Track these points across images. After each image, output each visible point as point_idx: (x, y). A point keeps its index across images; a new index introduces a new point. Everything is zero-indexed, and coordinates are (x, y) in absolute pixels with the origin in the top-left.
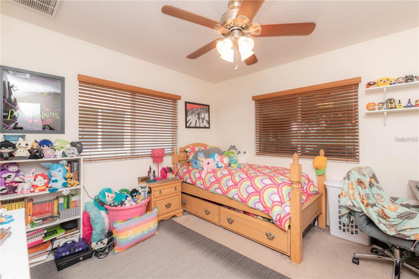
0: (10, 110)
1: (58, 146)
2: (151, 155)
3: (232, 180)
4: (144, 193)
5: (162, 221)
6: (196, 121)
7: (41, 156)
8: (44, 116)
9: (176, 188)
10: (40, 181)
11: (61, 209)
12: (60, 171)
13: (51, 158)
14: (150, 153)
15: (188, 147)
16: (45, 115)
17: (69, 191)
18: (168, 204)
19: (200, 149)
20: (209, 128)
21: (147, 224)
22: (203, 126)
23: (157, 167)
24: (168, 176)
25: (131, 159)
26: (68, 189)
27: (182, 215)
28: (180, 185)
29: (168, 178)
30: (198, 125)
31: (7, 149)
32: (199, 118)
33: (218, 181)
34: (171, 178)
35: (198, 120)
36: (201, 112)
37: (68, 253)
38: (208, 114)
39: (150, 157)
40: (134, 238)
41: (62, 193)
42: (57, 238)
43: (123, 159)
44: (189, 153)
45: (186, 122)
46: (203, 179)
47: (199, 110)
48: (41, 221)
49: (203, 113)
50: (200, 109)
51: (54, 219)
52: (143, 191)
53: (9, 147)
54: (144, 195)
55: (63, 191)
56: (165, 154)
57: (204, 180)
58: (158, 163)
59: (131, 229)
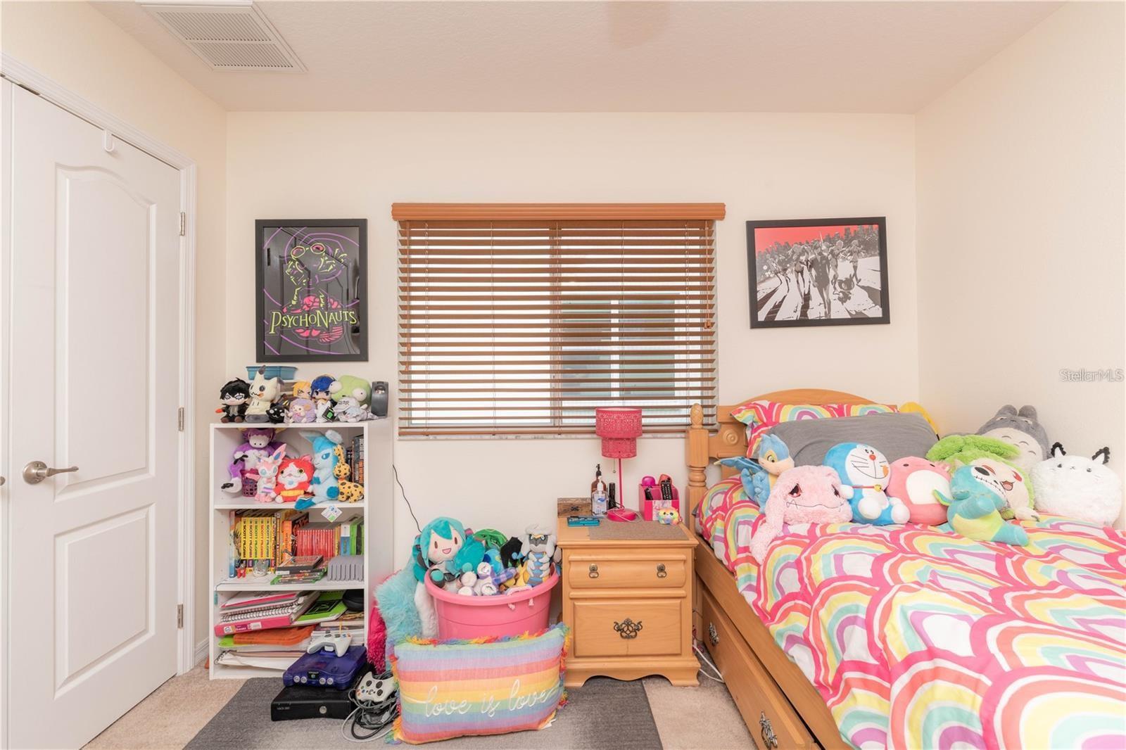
0: (274, 313)
1: (337, 392)
2: (594, 429)
3: (868, 626)
4: (536, 560)
5: (598, 680)
6: (807, 298)
7: (279, 415)
8: (330, 321)
9: (661, 569)
10: (290, 475)
11: (345, 552)
12: (327, 455)
13: (303, 421)
14: (593, 421)
15: (749, 405)
16: (330, 318)
17: (338, 510)
18: (628, 623)
19: (806, 417)
20: (885, 319)
21: (497, 681)
22: (849, 317)
23: (615, 472)
24: (654, 512)
25: (533, 436)
26: (337, 505)
27: (696, 682)
28: (685, 561)
29: (654, 518)
30: (815, 312)
31: (233, 396)
32: (822, 282)
33: (808, 596)
34: (663, 522)
35: (815, 292)
36: (835, 256)
37: (304, 680)
38: (878, 258)
39: (595, 436)
40: (442, 715)
41: (322, 514)
42: (322, 625)
43: (510, 436)
44: (754, 430)
45: (755, 305)
46: (758, 565)
47: (824, 247)
48: (288, 572)
49: (844, 259)
50: (831, 241)
51: (314, 576)
52: (535, 553)
53: (238, 394)
54: (534, 568)
55: (325, 509)
56: (644, 428)
57: (762, 568)
58: (620, 460)
59: (434, 681)
